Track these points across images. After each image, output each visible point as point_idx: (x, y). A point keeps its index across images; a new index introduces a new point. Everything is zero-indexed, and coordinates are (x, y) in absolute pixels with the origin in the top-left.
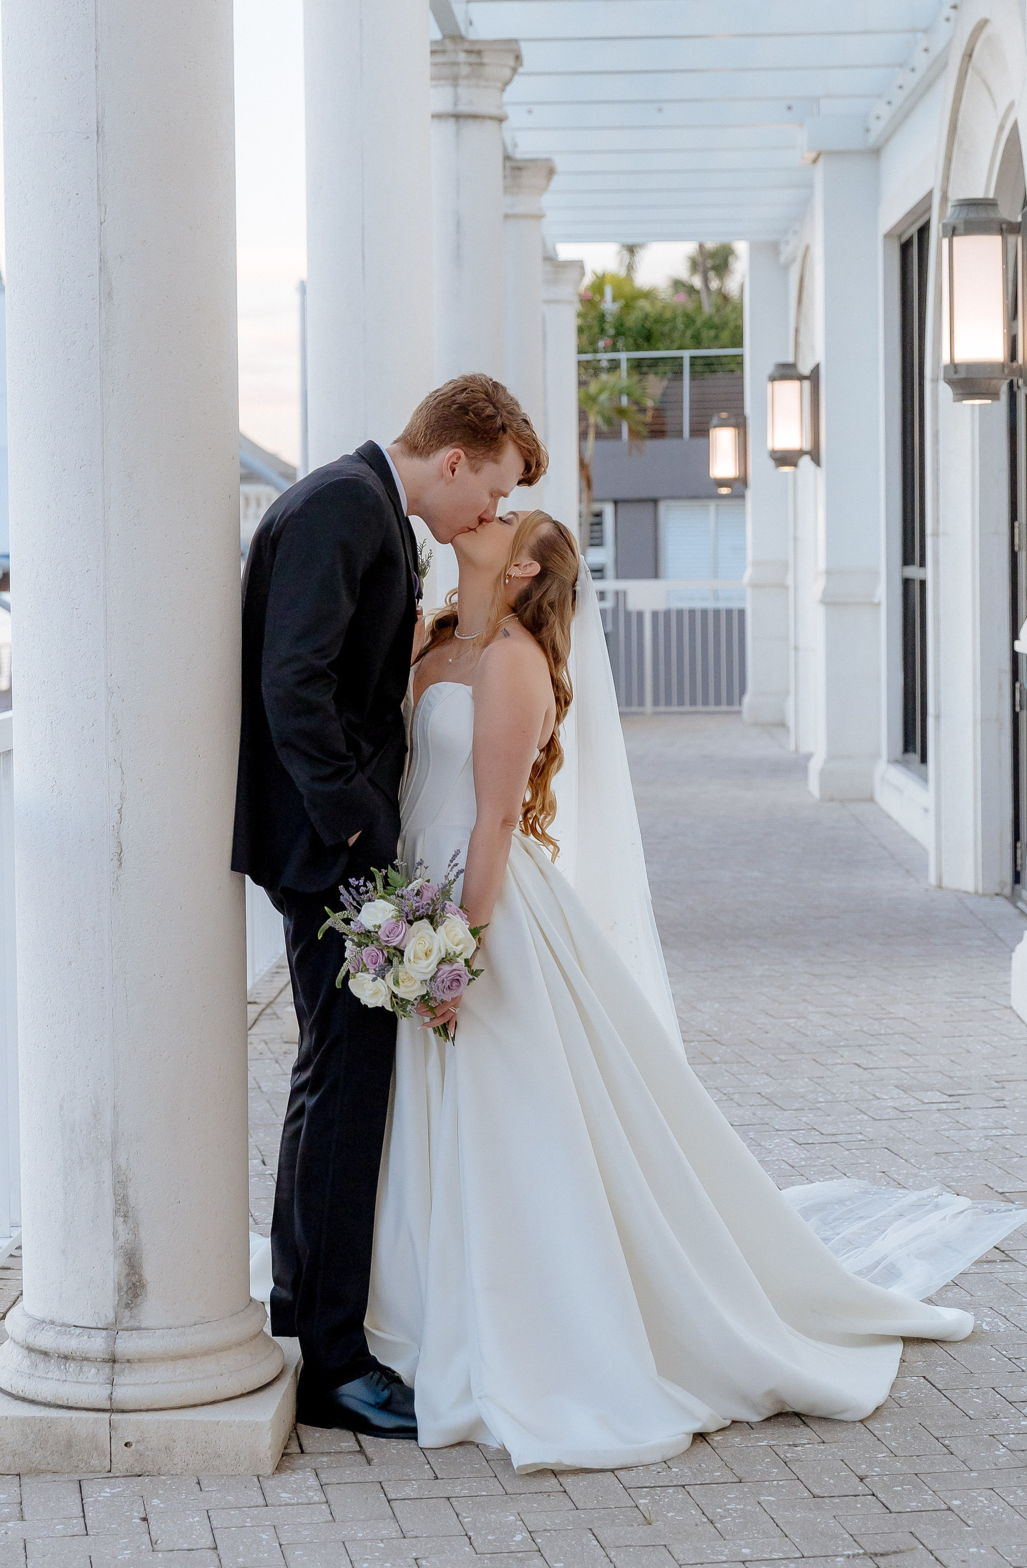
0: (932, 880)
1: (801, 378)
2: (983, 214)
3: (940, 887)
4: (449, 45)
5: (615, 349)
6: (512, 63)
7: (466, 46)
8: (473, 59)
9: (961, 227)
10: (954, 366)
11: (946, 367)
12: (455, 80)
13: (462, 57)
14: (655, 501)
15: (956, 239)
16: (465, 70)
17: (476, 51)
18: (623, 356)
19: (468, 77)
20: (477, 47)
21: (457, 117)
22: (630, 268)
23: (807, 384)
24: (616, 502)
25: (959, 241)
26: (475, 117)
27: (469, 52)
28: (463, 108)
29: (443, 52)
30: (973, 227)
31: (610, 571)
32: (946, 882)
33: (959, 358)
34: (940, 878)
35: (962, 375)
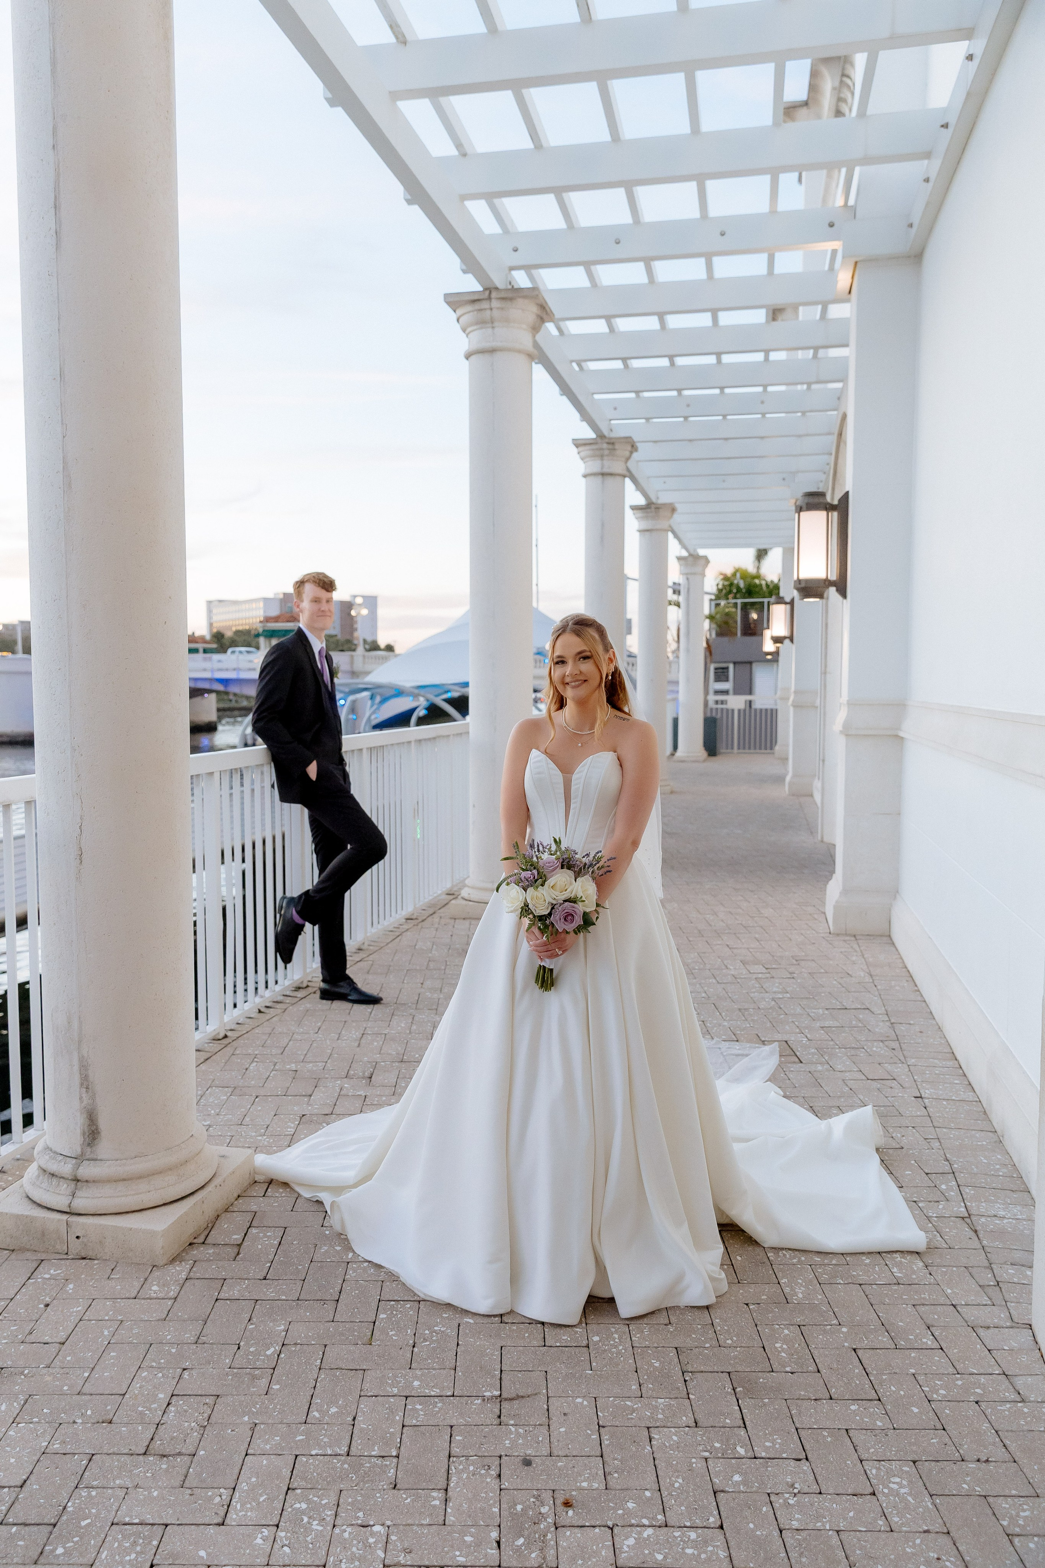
0: (819, 838)
1: (786, 603)
2: (816, 500)
3: (822, 841)
4: (599, 440)
5: (735, 598)
6: (629, 448)
7: (607, 441)
8: (610, 447)
9: (804, 507)
10: (799, 581)
11: (795, 581)
12: (602, 457)
13: (605, 446)
14: (751, 663)
15: (802, 514)
16: (606, 452)
17: (612, 443)
18: (739, 601)
19: (607, 455)
20: (612, 441)
21: (603, 474)
22: (758, 568)
23: (788, 606)
24: (735, 663)
25: (804, 515)
26: (611, 474)
27: (608, 443)
28: (606, 470)
29: (596, 443)
30: (810, 507)
31: (731, 692)
32: (825, 840)
33: (802, 577)
34: (822, 838)
35: (803, 585)
